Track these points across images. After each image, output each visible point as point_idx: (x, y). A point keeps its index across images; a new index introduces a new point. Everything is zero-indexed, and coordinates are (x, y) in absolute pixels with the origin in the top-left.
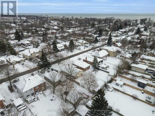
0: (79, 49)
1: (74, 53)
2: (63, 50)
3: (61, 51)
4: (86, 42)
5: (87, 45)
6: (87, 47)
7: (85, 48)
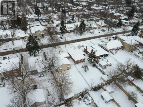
0: (92, 33)
1: (83, 37)
2: (72, 32)
3: (69, 32)
4: (106, 25)
5: (105, 29)
6: (104, 31)
7: (99, 32)
